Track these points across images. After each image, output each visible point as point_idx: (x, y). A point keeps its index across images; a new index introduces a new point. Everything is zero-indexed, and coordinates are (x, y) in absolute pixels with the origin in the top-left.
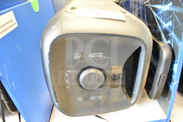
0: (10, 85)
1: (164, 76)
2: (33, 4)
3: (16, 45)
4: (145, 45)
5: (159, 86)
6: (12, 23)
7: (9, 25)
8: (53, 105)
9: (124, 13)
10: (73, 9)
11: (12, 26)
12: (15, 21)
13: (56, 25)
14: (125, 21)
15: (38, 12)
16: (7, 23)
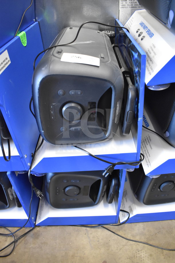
0: (7, 113)
1: (130, 112)
2: (22, 38)
3: (10, 81)
4: (114, 86)
5: (127, 121)
6: (7, 61)
7: (5, 63)
8: (40, 135)
9: (102, 59)
10: (59, 53)
11: (7, 63)
12: (9, 59)
13: (45, 67)
14: (98, 67)
15: (26, 46)
16: (4, 61)
